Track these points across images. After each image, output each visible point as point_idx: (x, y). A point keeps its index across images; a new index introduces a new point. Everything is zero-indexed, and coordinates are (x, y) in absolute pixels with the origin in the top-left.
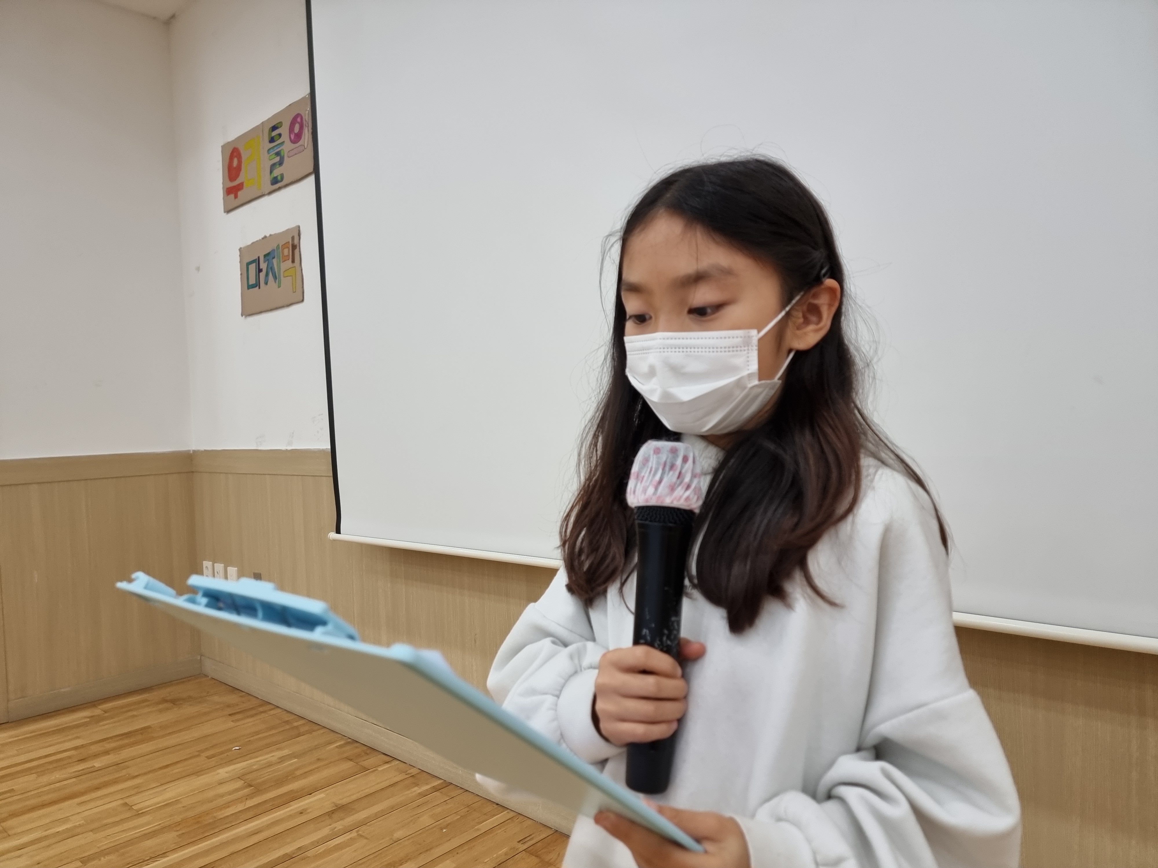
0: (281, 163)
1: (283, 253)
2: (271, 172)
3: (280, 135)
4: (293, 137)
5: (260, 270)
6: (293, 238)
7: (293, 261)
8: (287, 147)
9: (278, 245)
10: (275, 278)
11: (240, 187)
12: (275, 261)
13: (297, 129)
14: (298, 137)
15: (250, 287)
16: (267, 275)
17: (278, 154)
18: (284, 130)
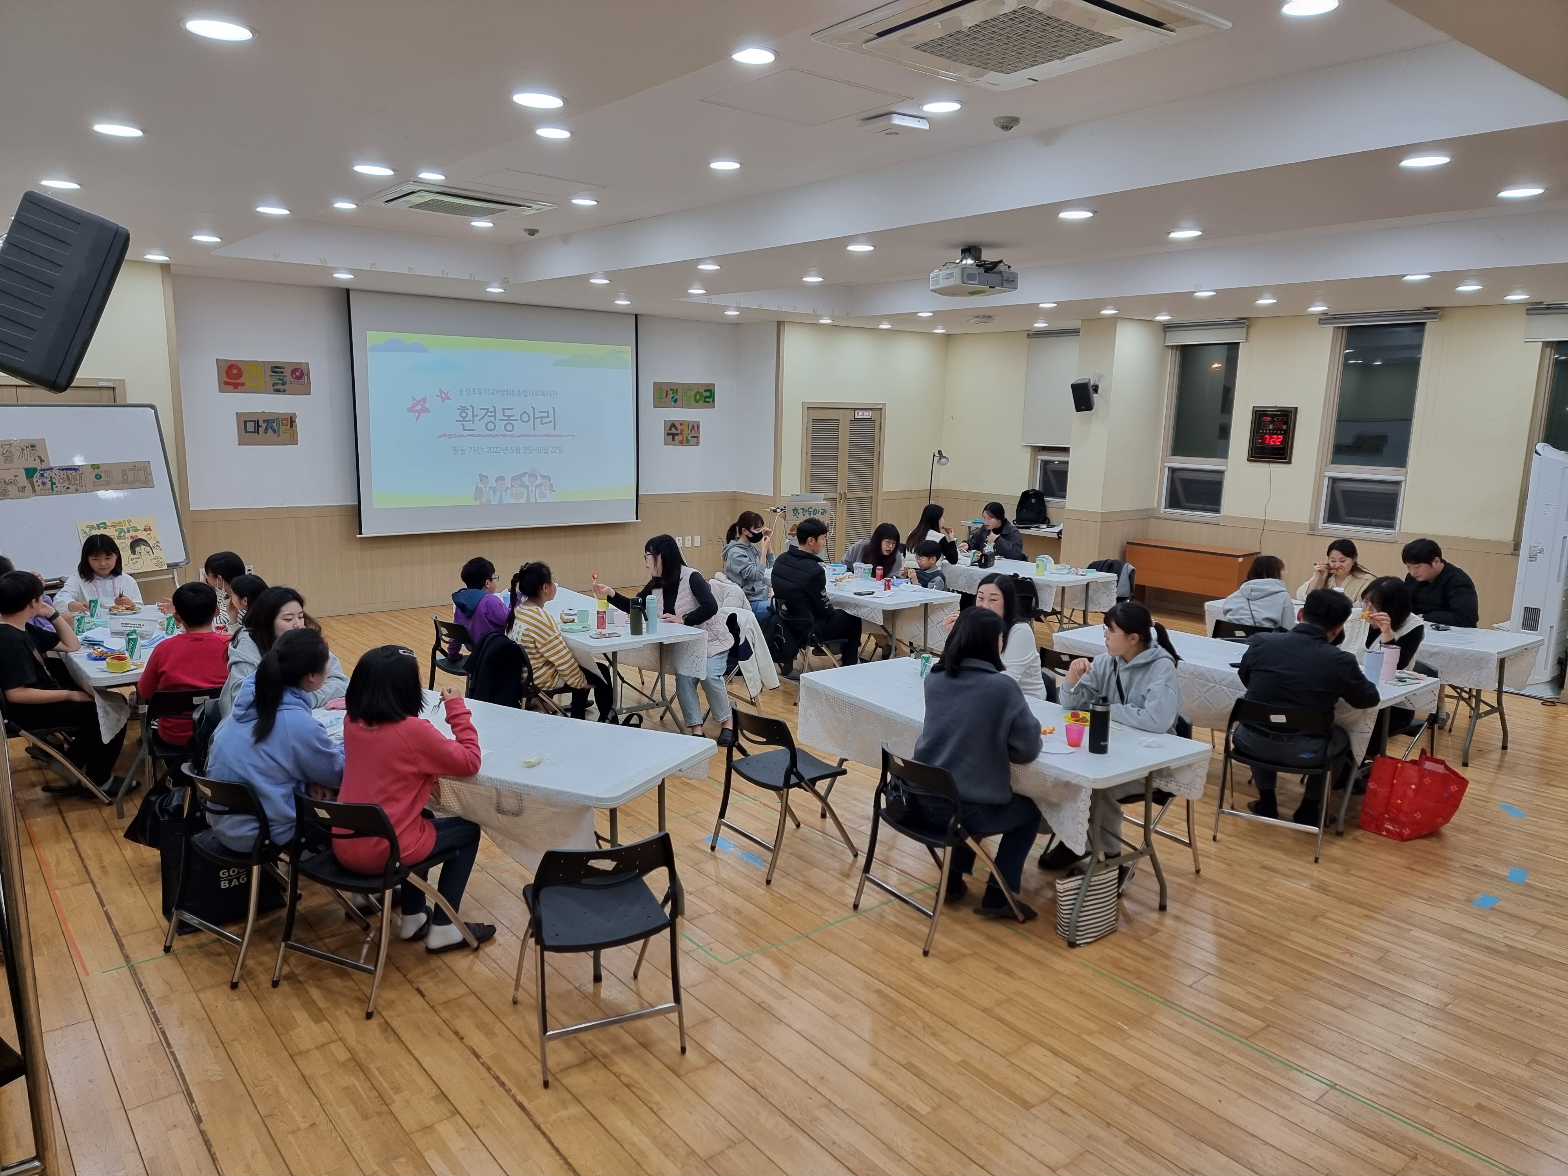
0: (284, 384)
1: (282, 423)
2: (273, 386)
3: (283, 373)
4: (294, 376)
5: (259, 426)
6: (291, 418)
7: (291, 427)
8: (289, 378)
9: (277, 419)
10: (275, 432)
11: (243, 384)
12: (274, 425)
13: (298, 374)
14: (300, 377)
15: (246, 432)
16: (266, 429)
17: (280, 380)
18: (287, 372)
